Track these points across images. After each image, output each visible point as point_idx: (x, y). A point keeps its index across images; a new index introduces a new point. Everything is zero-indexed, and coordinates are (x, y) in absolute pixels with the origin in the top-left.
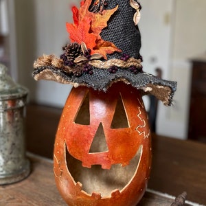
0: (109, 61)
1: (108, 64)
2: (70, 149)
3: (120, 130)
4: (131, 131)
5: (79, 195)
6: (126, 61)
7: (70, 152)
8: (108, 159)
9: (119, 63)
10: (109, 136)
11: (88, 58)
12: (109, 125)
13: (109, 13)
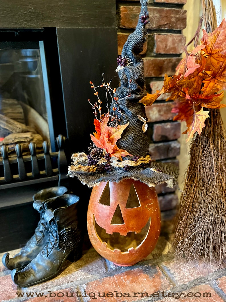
0: (123, 162)
1: (123, 164)
2: (97, 221)
3: (133, 209)
4: (142, 209)
5: (105, 250)
6: (136, 161)
7: (97, 223)
8: (124, 229)
9: (131, 164)
10: (124, 214)
11: (108, 160)
12: (124, 205)
13: (123, 128)
